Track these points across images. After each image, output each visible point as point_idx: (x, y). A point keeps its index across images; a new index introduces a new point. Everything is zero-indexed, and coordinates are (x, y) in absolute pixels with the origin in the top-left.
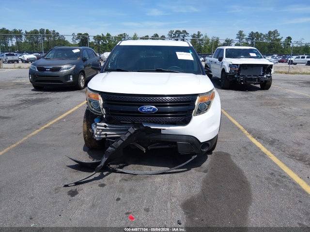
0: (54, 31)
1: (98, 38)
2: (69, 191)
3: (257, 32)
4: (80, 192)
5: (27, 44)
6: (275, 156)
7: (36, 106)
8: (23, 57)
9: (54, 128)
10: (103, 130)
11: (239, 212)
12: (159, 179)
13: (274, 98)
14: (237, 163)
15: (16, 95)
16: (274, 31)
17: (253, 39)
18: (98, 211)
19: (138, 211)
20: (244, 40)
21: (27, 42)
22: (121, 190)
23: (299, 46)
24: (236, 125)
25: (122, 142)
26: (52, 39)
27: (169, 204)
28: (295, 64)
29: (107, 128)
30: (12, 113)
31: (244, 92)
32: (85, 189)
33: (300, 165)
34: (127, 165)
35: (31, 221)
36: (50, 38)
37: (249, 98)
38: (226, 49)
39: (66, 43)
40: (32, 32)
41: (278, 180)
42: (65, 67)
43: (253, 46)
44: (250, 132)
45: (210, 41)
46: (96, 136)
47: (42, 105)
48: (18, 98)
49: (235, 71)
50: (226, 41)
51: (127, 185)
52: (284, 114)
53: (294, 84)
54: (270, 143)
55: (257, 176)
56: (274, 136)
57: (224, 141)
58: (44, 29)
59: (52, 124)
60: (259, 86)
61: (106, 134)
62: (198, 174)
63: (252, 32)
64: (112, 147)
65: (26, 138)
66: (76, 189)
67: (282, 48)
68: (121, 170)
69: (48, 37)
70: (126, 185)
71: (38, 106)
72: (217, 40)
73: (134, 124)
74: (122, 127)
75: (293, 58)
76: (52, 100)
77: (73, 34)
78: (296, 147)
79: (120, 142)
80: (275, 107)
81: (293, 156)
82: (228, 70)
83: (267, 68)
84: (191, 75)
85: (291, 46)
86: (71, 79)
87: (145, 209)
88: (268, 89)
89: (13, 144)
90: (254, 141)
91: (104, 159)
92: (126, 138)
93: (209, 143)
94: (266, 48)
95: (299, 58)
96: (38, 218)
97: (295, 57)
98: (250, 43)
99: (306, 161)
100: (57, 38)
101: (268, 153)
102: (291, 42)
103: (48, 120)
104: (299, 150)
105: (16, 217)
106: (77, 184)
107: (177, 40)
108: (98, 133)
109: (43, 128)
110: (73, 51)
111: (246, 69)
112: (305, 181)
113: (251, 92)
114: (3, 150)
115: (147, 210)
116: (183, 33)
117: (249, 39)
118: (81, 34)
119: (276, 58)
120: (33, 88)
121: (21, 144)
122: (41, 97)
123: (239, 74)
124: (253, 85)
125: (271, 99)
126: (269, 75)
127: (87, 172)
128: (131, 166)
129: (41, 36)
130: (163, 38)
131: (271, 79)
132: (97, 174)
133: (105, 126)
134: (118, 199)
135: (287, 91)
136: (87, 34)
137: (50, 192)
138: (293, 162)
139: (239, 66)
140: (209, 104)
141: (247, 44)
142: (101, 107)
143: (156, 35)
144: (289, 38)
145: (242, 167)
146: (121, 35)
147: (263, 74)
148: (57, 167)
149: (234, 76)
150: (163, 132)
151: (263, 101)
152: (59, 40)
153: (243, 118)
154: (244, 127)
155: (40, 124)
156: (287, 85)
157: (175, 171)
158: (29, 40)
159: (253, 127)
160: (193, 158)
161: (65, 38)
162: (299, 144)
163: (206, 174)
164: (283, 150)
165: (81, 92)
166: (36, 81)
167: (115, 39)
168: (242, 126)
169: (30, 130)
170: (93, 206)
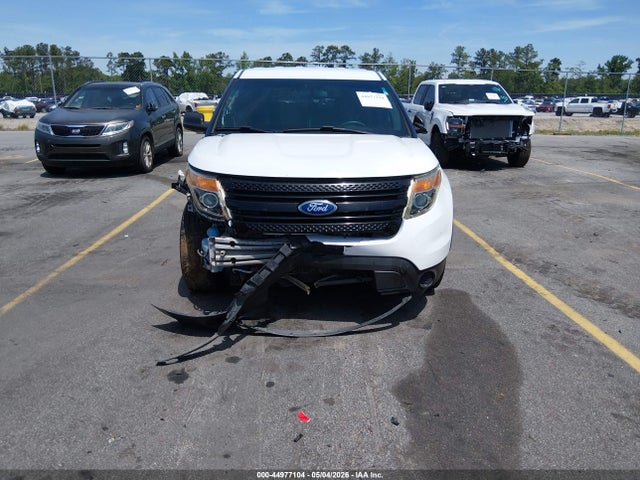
0: (68, 49)
1: (164, 63)
2: (170, 374)
3: (492, 50)
4: (193, 374)
5: (9, 77)
6: (554, 293)
7: (59, 209)
8: (6, 105)
9: (108, 254)
10: (228, 252)
11: (502, 398)
12: (341, 344)
13: (537, 183)
14: (483, 309)
15: (11, 188)
16: (527, 48)
17: (485, 63)
18: (236, 408)
19: (312, 404)
20: (466, 66)
21: (10, 73)
22: (273, 368)
23: (575, 77)
24: (472, 238)
25: (269, 273)
26: (65, 65)
27: (369, 389)
28: (570, 114)
29: (237, 247)
30: (11, 223)
31: (478, 173)
32: (201, 368)
33: (602, 309)
34: (274, 320)
35: (106, 433)
36: (59, 64)
37: (488, 184)
38: (440, 86)
39: (95, 74)
40: (19, 52)
41: (565, 338)
42: (111, 124)
43: (489, 79)
44: (500, 251)
45: (400, 68)
46: (213, 264)
47: (69, 206)
48: (16, 193)
49: (459, 129)
50: (431, 68)
51: (282, 358)
52: (561, 213)
53: (573, 154)
54: (543, 270)
55: (525, 332)
56: (547, 257)
57: (454, 270)
58: (46, 45)
59: (102, 246)
60: (504, 160)
61: (234, 260)
62: (414, 332)
63: (483, 50)
64: (250, 283)
65: (54, 274)
66: (183, 369)
67: (541, 81)
68: (265, 330)
69: (55, 62)
70: (279, 356)
71: (63, 208)
72: (413, 68)
73: (290, 238)
74: (265, 243)
75: (566, 103)
76: (90, 195)
77: (110, 55)
78: (590, 276)
79: (265, 274)
80: (541, 201)
81: (587, 293)
82: (445, 129)
83: (522, 124)
84: (391, 139)
85: (560, 77)
86: (126, 150)
87: (326, 401)
88: (522, 166)
89: (30, 287)
90: (510, 266)
91: (236, 309)
92: (276, 266)
93: (434, 271)
94: (510, 82)
95: (577, 101)
96: (119, 428)
97: (568, 100)
98: (478, 71)
99: (613, 302)
100: (75, 64)
101: (540, 289)
102: (559, 69)
103: (93, 237)
104: (595, 282)
105: (73, 427)
106: (182, 359)
107: (331, 66)
108: (218, 257)
109: (85, 252)
110: (125, 91)
111: (481, 125)
112: (615, 338)
113: (492, 173)
114: (12, 300)
115: (330, 402)
116: (343, 52)
117: (476, 63)
118: (126, 55)
119: (531, 103)
120: (45, 171)
121: (48, 285)
122: (64, 190)
123: (466, 137)
124: (493, 158)
125: (531, 186)
126: (525, 137)
127: (196, 335)
128: (281, 322)
129: (39, 59)
130: (302, 62)
131: (529, 146)
132: (219, 340)
133: (232, 244)
134: (270, 384)
135: (561, 168)
136: (139, 55)
137: (131, 377)
138: (588, 304)
139: (467, 119)
140: (433, 194)
141: (472, 75)
142: (223, 204)
143: (288, 57)
144: (556, 62)
145: (494, 317)
146: (213, 56)
147: (515, 136)
148: (135, 329)
149: (457, 140)
150: (346, 252)
151: (517, 190)
152: (80, 68)
153: (483, 224)
154: (487, 242)
155: (77, 245)
156: (559, 156)
157: (369, 327)
158: (14, 70)
159: (504, 241)
160: (405, 300)
161: (92, 64)
162: (595, 271)
163: (429, 332)
164: (567, 283)
165: (148, 177)
166: (52, 156)
167: (202, 65)
168: (483, 239)
169: (59, 256)
170: (224, 398)
